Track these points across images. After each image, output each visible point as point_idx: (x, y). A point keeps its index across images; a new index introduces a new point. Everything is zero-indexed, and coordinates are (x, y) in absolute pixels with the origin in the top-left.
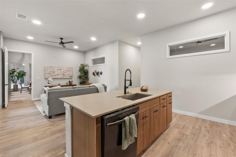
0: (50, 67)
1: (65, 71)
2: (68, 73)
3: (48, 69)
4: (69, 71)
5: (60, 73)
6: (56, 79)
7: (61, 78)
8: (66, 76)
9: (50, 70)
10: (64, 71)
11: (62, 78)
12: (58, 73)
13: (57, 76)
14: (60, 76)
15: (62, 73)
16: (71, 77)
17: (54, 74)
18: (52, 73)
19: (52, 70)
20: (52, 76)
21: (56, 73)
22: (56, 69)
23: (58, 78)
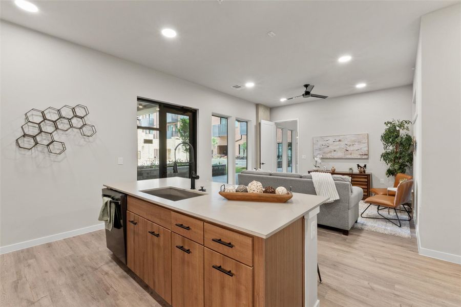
0: (321, 137)
1: (349, 144)
2: (356, 147)
3: (317, 141)
4: (359, 142)
5: (338, 147)
6: (331, 159)
7: (340, 157)
8: (351, 154)
9: (321, 143)
10: (346, 143)
11: (343, 158)
12: (335, 148)
13: (333, 154)
14: (339, 154)
15: (342, 147)
16: (366, 157)
17: (327, 150)
18: (323, 148)
19: (324, 143)
20: (324, 153)
21: (331, 148)
22: (331, 140)
23: (336, 157)
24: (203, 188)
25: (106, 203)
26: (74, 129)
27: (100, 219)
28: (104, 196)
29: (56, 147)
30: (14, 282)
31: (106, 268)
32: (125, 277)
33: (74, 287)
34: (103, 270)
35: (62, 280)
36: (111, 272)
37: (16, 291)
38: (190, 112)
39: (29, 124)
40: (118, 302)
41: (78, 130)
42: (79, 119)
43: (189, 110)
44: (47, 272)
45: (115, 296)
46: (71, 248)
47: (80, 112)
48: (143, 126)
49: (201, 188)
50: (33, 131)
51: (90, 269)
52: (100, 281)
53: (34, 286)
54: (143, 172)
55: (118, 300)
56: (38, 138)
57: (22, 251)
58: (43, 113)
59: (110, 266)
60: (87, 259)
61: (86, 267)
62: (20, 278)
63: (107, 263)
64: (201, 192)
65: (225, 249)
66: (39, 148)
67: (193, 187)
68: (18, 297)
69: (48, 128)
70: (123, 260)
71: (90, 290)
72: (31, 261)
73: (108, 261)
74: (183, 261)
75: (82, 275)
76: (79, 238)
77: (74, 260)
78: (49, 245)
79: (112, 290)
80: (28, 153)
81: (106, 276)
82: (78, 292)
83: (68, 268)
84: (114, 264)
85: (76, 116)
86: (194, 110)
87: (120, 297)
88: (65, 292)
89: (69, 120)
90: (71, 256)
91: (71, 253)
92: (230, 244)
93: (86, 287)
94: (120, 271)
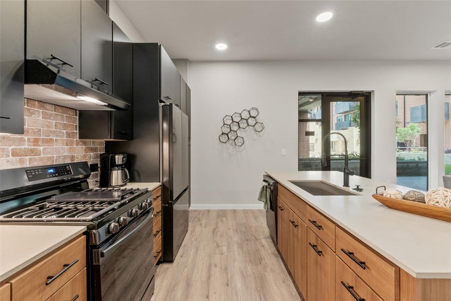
24: (359, 187)
25: (264, 187)
26: (250, 127)
27: (260, 199)
28: (265, 181)
29: (239, 141)
30: (214, 228)
31: (264, 242)
32: (275, 255)
33: (241, 246)
34: (262, 243)
35: (236, 238)
36: (267, 246)
37: (213, 235)
38: (361, 96)
39: (225, 125)
40: (266, 273)
41: (252, 127)
42: (253, 119)
43: (359, 94)
44: (229, 229)
45: (265, 267)
46: (246, 217)
47: (253, 113)
48: (317, 119)
49: (356, 187)
50: (226, 130)
51: (253, 238)
52: (257, 250)
53: (221, 236)
54: (311, 164)
55: (266, 272)
56: (229, 135)
57: (221, 210)
58: (232, 117)
59: (267, 242)
60: (253, 229)
61: (251, 235)
62: (217, 228)
63: (266, 238)
64: (355, 191)
65: (359, 269)
66: (230, 142)
67: (346, 184)
68: (213, 239)
69: (235, 128)
70: (275, 240)
71: (250, 254)
72: (224, 219)
73: (267, 236)
74: (316, 262)
75: (248, 240)
76: (252, 211)
77: (246, 227)
78: (234, 211)
79: (263, 262)
80: (224, 145)
81: (262, 248)
82: (242, 251)
83: (241, 231)
84: (270, 240)
85: (251, 117)
86: (366, 93)
87: (268, 270)
88: (235, 247)
89: (247, 120)
90: (244, 223)
91: (245, 221)
92: (364, 263)
93: (248, 251)
94: (274, 249)
